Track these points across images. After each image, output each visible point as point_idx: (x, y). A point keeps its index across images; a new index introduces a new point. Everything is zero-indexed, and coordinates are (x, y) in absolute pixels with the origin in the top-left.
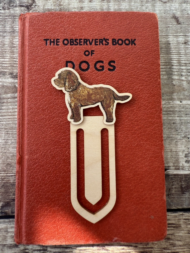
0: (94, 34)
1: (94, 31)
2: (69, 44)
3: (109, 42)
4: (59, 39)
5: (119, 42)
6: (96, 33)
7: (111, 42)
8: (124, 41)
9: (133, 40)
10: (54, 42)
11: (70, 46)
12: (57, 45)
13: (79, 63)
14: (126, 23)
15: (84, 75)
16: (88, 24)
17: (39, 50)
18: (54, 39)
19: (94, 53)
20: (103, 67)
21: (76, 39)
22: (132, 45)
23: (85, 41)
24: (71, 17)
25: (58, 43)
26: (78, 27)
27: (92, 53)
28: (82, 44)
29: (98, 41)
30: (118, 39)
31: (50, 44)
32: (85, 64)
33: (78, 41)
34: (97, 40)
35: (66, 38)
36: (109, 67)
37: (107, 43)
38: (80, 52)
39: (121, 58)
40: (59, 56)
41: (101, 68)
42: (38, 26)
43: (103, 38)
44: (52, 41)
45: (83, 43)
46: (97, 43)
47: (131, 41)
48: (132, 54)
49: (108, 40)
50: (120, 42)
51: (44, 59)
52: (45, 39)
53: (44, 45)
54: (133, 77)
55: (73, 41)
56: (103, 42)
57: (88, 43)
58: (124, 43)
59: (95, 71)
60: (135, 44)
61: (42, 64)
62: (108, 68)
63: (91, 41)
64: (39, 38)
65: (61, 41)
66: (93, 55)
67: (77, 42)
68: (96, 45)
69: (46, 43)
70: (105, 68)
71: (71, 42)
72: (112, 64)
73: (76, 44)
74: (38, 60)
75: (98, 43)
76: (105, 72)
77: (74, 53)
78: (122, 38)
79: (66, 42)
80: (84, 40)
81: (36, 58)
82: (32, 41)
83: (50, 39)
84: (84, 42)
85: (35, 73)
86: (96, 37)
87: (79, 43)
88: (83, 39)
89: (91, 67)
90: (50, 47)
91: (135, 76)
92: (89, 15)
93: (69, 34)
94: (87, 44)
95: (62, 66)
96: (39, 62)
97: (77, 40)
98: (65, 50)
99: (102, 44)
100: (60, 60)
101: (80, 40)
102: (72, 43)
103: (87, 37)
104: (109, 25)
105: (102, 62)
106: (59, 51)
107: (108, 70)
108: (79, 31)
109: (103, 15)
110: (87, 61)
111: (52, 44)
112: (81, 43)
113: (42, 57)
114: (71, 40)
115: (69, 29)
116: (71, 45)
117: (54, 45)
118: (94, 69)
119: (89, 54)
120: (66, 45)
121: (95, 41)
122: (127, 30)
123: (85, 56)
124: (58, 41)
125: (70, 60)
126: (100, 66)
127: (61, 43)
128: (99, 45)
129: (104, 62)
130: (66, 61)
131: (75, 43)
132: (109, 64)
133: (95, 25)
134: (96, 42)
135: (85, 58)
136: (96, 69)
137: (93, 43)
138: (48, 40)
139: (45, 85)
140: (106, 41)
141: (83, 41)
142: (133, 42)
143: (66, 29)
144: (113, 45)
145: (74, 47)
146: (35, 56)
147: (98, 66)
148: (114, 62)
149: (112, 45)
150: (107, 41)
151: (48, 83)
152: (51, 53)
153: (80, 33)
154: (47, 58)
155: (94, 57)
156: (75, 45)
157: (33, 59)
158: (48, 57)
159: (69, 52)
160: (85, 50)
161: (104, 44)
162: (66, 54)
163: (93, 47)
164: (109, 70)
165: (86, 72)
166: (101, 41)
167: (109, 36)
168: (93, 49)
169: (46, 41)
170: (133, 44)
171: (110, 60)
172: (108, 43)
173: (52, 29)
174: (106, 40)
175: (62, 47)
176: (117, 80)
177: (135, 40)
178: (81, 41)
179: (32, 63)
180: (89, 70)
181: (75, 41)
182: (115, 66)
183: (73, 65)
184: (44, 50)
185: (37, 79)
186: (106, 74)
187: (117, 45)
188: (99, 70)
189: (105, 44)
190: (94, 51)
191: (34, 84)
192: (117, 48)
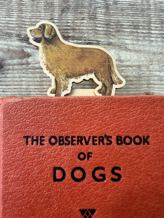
0: (91, 129)
1: (92, 125)
2: (58, 144)
3: (112, 140)
4: (44, 137)
5: (126, 140)
6: (94, 128)
7: (115, 140)
8: (133, 138)
9: (145, 138)
10: (37, 140)
11: (58, 146)
12: (42, 144)
13: (71, 171)
14: (135, 113)
15: (79, 187)
16: (82, 115)
17: (17, 152)
18: (37, 137)
19: (91, 157)
20: (103, 176)
21: (67, 137)
22: (144, 144)
23: (80, 139)
24: (60, 105)
25: (42, 142)
26: (69, 119)
27: (89, 157)
28: (75, 144)
29: (97, 139)
30: (124, 136)
31: (32, 144)
32: (80, 172)
33: (70, 139)
34: (96, 137)
35: (54, 135)
36: (112, 176)
37: (109, 142)
38: (73, 156)
39: (129, 163)
40: (44, 160)
41: (102, 178)
42: (16, 117)
43: (103, 135)
44: (35, 138)
45: (76, 141)
46: (95, 143)
47: (142, 138)
48: (144, 158)
49: (111, 137)
50: (128, 140)
51: (25, 165)
52: (26, 137)
53: (24, 144)
54: (145, 191)
55: (63, 139)
56: (104, 140)
57: (83, 141)
58: (133, 142)
59: (92, 181)
60: (148, 143)
61: (22, 172)
62: (110, 178)
63: (87, 139)
64: (18, 135)
65: (47, 138)
66: (90, 158)
67: (68, 141)
68: (94, 144)
69: (27, 142)
70: (106, 177)
71: (60, 141)
72: (116, 171)
73: (68, 143)
74: (16, 166)
75: (97, 142)
76: (106, 183)
77: (64, 156)
78: (130, 135)
79: (53, 140)
80: (78, 137)
81: (14, 163)
82: (8, 138)
83: (32, 137)
84: (78, 140)
85: (11, 183)
86: (94, 134)
87: (71, 142)
88: (76, 136)
89: (87, 175)
90: (32, 147)
91: (148, 190)
92: (84, 103)
93: (58, 129)
94: (82, 144)
95: (47, 174)
96: (18, 168)
97: (69, 137)
98: (52, 152)
99: (102, 143)
100: (45, 166)
101: (73, 137)
102: (62, 142)
103: (82, 134)
104: (112, 116)
105: (103, 169)
106: (44, 154)
107: (110, 181)
108: (71, 126)
109: (104, 102)
110: (82, 167)
111: (35, 143)
112: (74, 142)
113: (21, 161)
114: (60, 137)
115: (57, 123)
116: (60, 144)
117: (37, 144)
118: (92, 179)
119: (85, 158)
120: (54, 144)
121: (93, 139)
122: (137, 124)
123: (79, 161)
124: (43, 139)
125: (58, 166)
126: (101, 175)
127: (46, 143)
128: (98, 145)
129: (105, 169)
130: (54, 168)
131: (65, 141)
132: (113, 172)
133: (93, 117)
134: (94, 141)
135: (79, 163)
136: (95, 178)
137: (91, 142)
138: (30, 137)
139: (26, 200)
140: (108, 140)
141: (76, 139)
142: (145, 140)
143: (53, 123)
144: (118, 144)
145: (65, 147)
146: (12, 160)
147: (97, 174)
148: (119, 169)
149: (116, 145)
150: (110, 139)
151: (30, 198)
152: (34, 157)
153: (72, 129)
154: (28, 163)
155: (91, 162)
156: (66, 144)
157: (10, 164)
158: (29, 161)
159: (58, 154)
160: (79, 152)
161: (105, 144)
162: (53, 158)
163: (91, 148)
164: (113, 179)
165: (81, 183)
166: (101, 139)
167: (112, 132)
168: (90, 151)
169: (27, 139)
170: (146, 143)
171: (114, 166)
172: (111, 142)
173: (35, 123)
174: (108, 138)
175: (48, 148)
176: (124, 194)
177: (148, 137)
178: (74, 139)
179: (8, 170)
180: (85, 181)
181: (66, 140)
182: (121, 174)
183: (63, 173)
184: (24, 151)
185: (15, 192)
186: (107, 186)
187: (124, 144)
188: (98, 180)
189: (107, 144)
190: (91, 153)
191: (11, 199)
192: (123, 150)
